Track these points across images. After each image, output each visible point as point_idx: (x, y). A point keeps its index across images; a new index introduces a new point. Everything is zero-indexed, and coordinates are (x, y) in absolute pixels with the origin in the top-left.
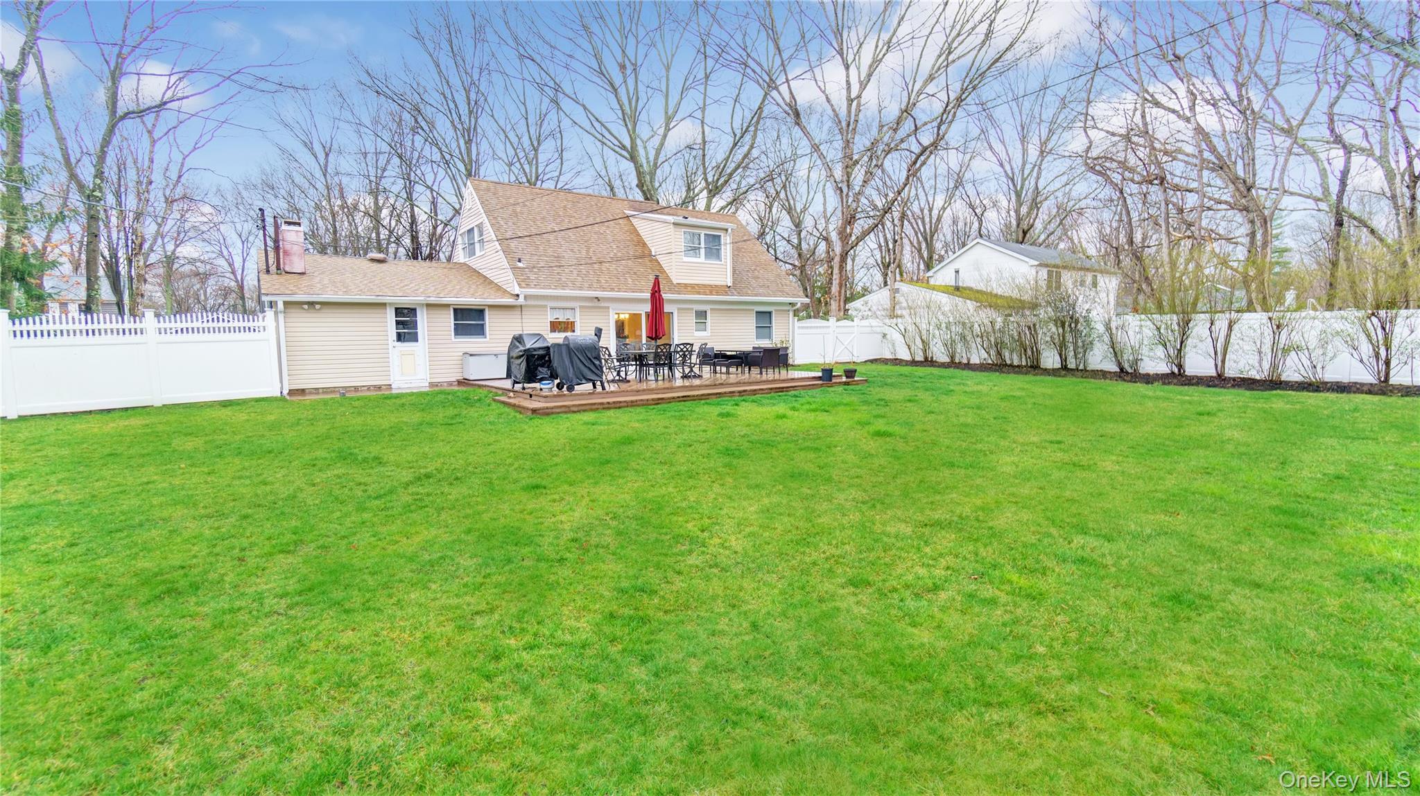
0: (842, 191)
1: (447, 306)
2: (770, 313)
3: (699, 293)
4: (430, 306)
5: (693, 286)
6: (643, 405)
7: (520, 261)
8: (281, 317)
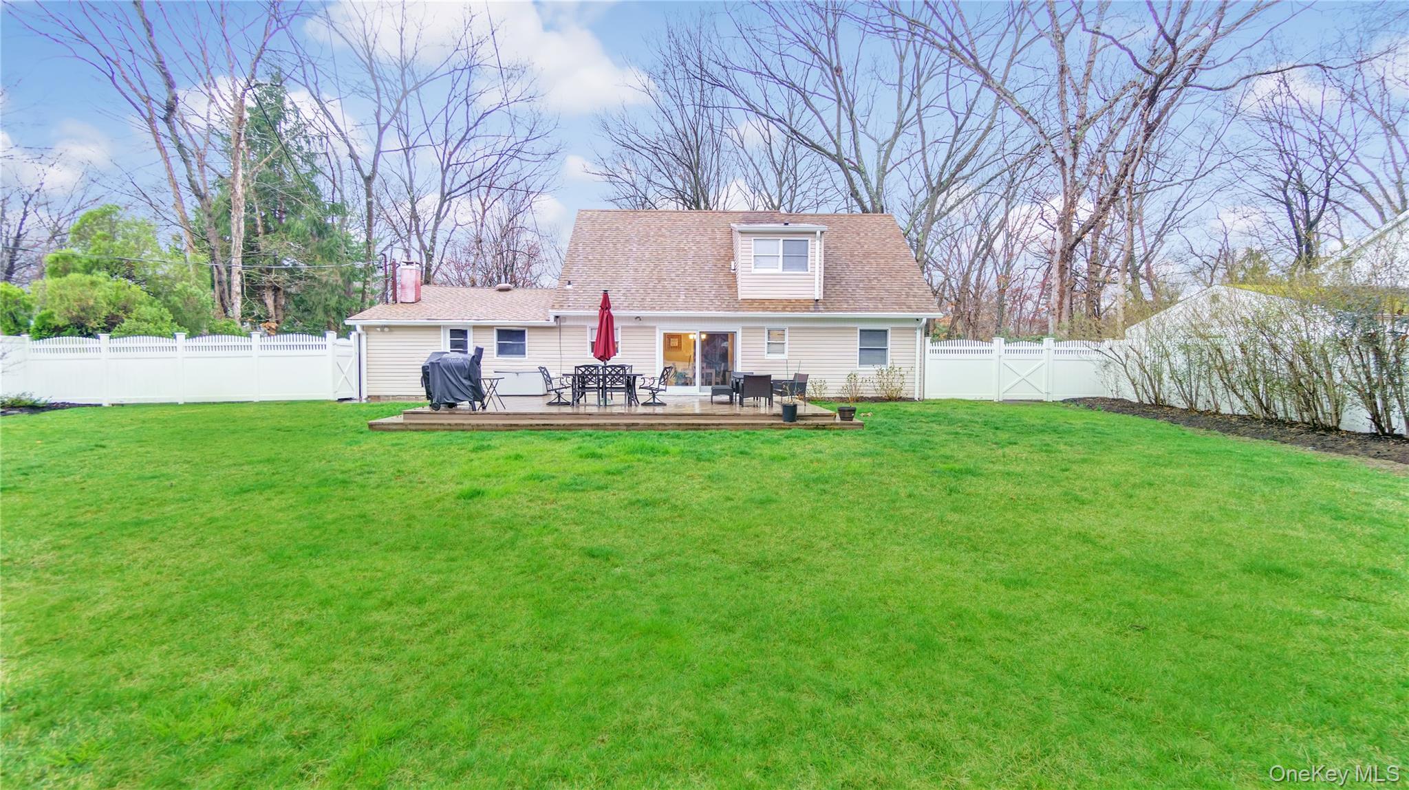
0: (1063, 163)
1: (491, 327)
2: (886, 331)
3: (765, 309)
4: (475, 327)
5: (762, 301)
6: (492, 430)
7: (569, 283)
8: (364, 338)
